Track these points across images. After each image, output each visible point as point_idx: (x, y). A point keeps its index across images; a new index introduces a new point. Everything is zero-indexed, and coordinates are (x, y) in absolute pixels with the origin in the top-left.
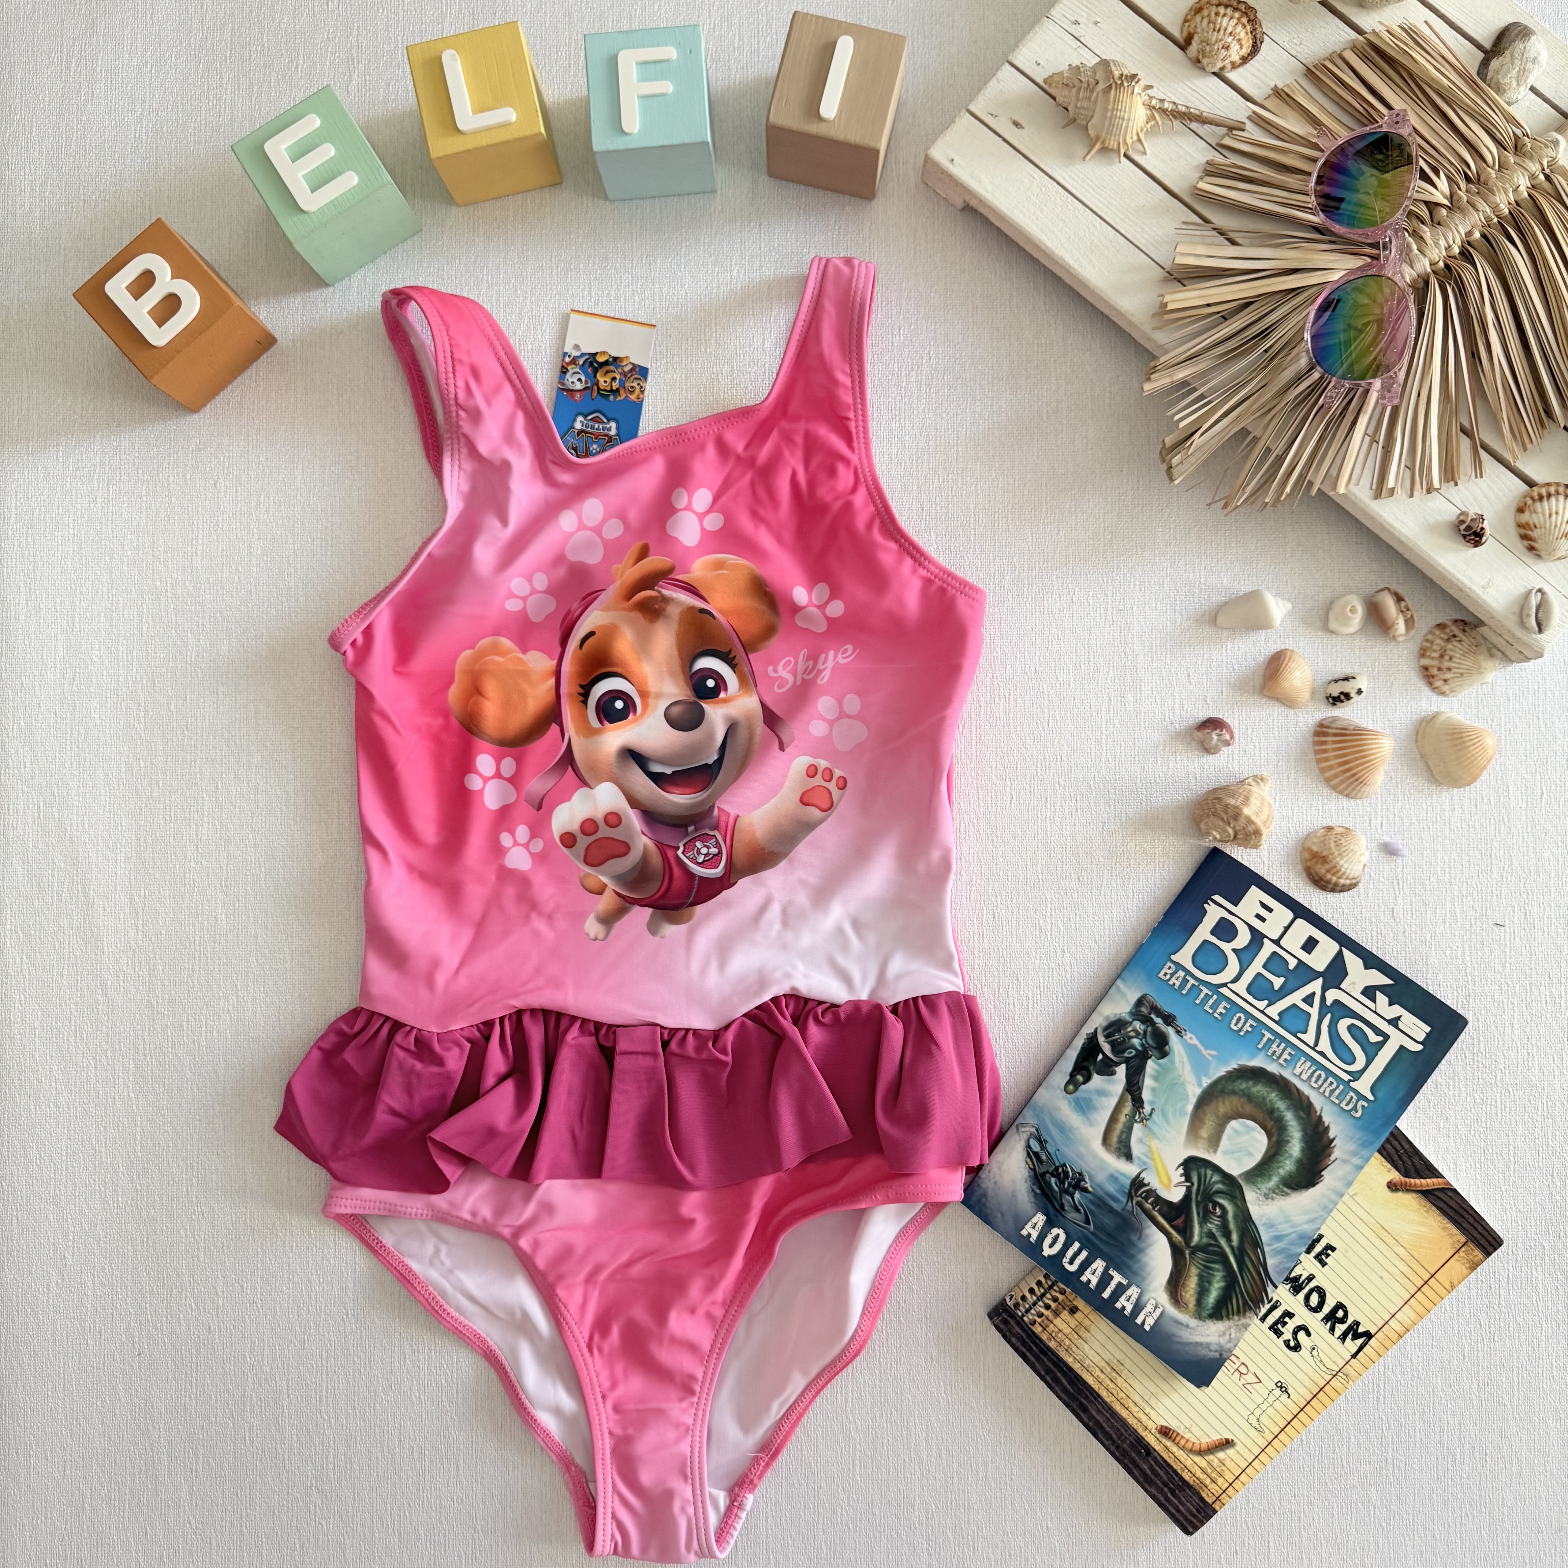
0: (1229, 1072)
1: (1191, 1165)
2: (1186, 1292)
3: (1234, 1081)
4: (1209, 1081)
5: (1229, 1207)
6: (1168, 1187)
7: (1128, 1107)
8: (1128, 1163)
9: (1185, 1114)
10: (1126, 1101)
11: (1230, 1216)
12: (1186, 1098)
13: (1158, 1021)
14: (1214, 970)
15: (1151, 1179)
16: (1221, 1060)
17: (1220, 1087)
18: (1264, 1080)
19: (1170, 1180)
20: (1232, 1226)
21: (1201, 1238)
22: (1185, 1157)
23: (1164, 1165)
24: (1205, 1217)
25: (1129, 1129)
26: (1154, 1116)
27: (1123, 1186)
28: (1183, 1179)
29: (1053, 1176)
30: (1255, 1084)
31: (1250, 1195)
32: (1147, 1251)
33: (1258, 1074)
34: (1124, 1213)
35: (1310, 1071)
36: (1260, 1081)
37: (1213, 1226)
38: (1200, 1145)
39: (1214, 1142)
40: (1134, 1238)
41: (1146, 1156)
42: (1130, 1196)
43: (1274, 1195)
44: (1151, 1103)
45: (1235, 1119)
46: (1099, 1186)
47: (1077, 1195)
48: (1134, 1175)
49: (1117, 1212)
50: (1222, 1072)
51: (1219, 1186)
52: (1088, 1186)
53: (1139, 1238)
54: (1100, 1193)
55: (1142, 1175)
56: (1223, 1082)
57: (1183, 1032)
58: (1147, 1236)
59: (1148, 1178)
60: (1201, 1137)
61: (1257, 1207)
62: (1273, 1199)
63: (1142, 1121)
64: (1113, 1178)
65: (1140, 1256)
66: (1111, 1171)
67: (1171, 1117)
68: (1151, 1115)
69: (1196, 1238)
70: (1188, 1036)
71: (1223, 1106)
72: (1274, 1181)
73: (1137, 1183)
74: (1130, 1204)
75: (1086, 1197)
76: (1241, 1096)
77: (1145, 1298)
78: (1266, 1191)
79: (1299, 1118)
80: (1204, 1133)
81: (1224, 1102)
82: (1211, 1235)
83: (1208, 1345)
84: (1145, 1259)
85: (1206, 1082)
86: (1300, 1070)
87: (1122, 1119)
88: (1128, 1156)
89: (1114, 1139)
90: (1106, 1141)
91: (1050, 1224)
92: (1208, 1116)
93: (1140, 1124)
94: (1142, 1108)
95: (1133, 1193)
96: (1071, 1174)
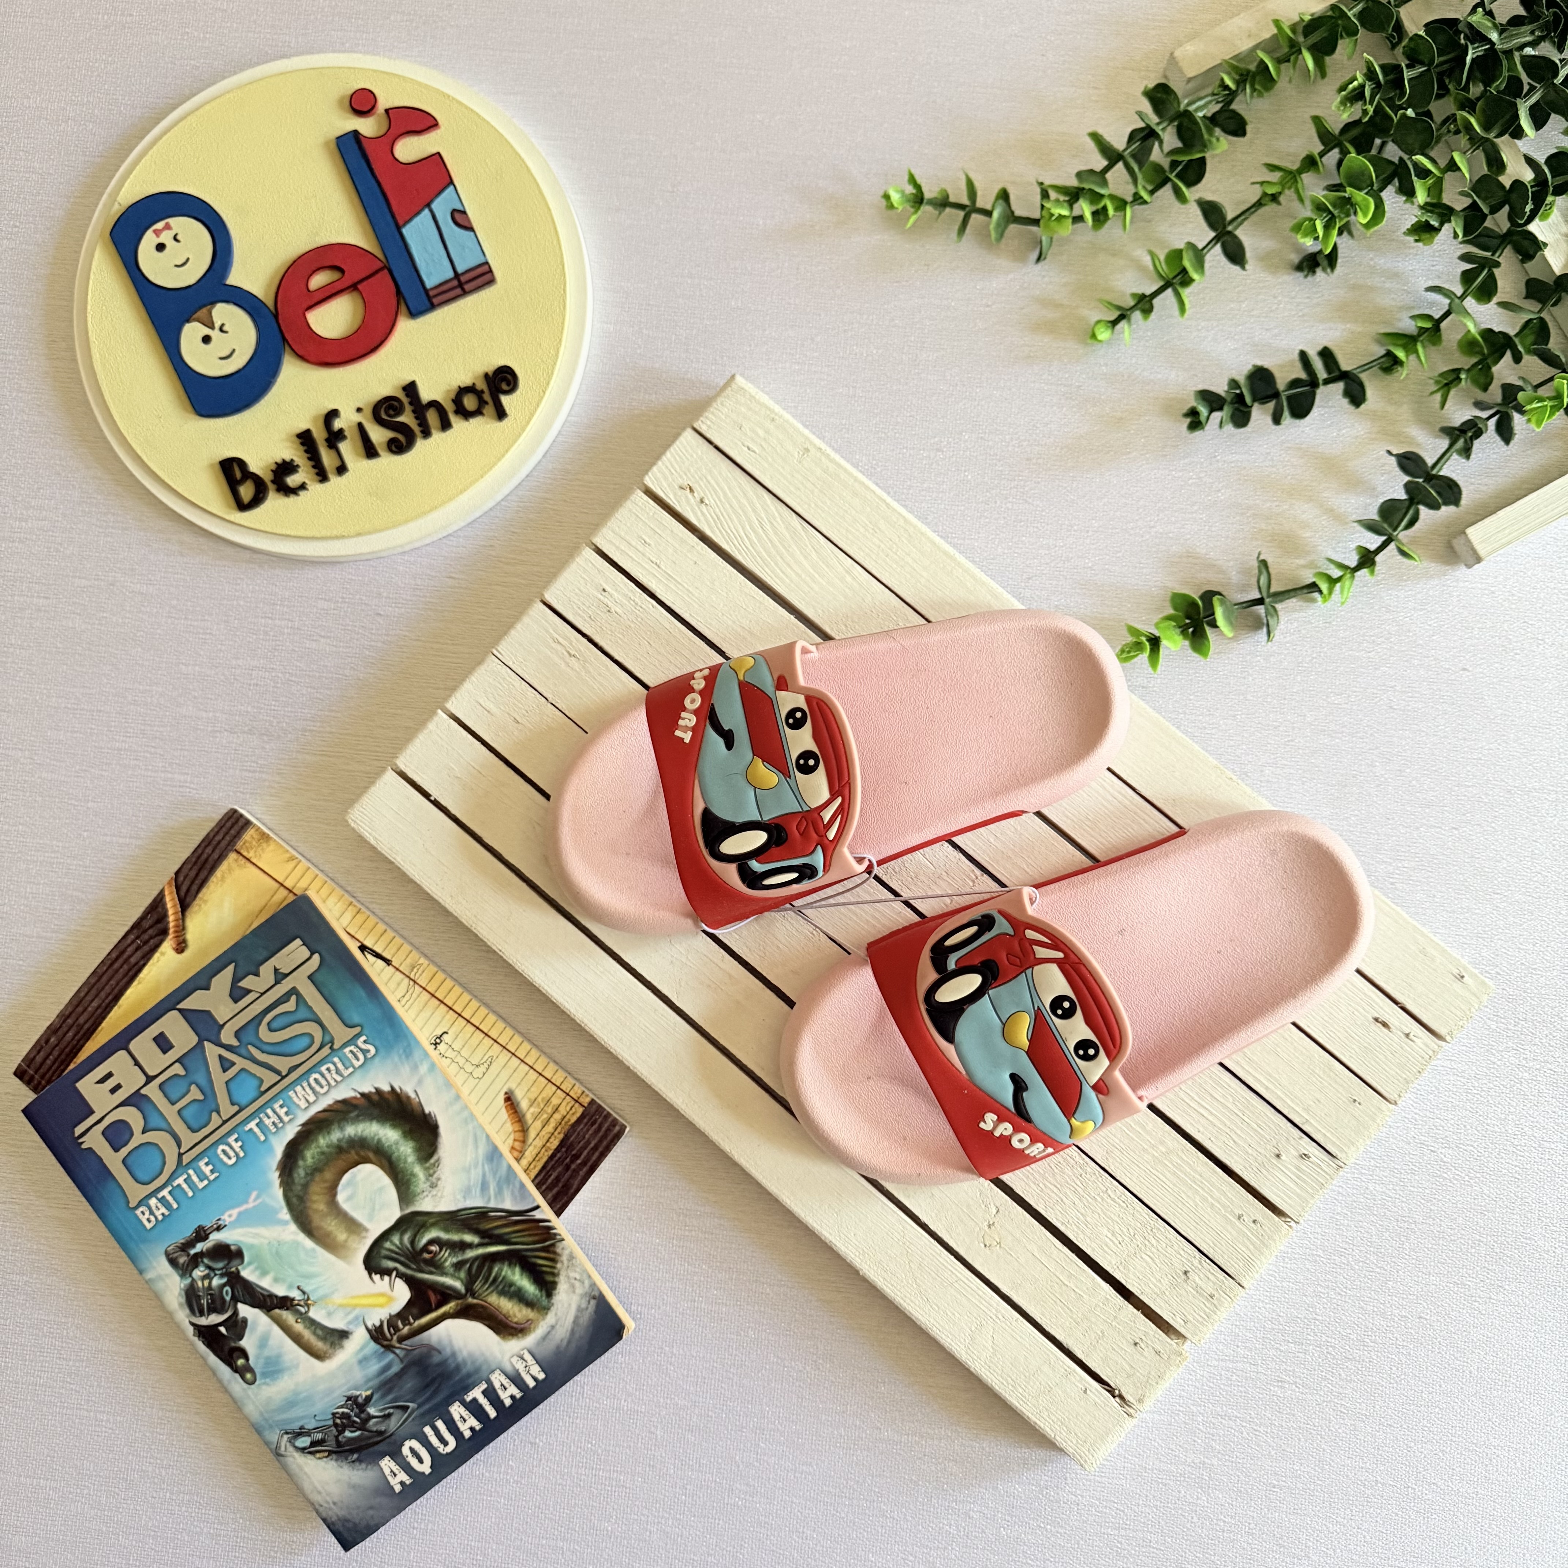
0: (282, 1184)
1: (373, 1264)
2: (515, 1316)
4: (285, 1210)
5: (433, 1233)
6: (391, 1299)
7: (287, 1316)
8: (351, 1337)
9: (313, 1250)
10: (281, 1316)
11: (444, 1236)
12: (296, 1244)
13: (200, 1247)
14: (159, 1163)
15: (377, 1316)
16: (264, 1188)
17: (294, 1200)
18: (302, 1147)
19: (382, 1295)
20: (455, 1237)
21: (459, 1278)
22: (363, 1267)
23: (364, 1296)
24: (435, 1265)
25: (313, 1324)
26: (306, 1289)
27: (375, 1352)
28: (386, 1278)
29: (341, 1432)
30: (304, 1159)
31: (426, 1204)
32: (456, 1348)
33: (293, 1151)
34: (405, 1362)
35: (308, 1089)
36: (302, 1151)
37: (449, 1259)
38: (354, 1245)
39: (353, 1226)
40: (436, 1359)
41: (349, 1314)
42: (389, 1348)
43: (436, 1176)
44: (290, 1287)
45: (334, 1195)
46: (369, 1380)
47: (372, 1411)
48: (368, 1336)
49: (402, 1370)
50: (279, 1193)
51: (406, 1238)
52: (365, 1394)
53: (439, 1352)
55: (370, 1326)
56: (290, 1194)
57: (220, 1222)
58: (440, 1342)
59: (373, 1320)
60: (346, 1241)
61: (443, 1201)
62: (438, 1179)
63: (308, 1306)
64: (363, 1361)
65: (460, 1359)
66: (355, 1360)
67: (312, 1269)
68: (304, 1293)
69: (458, 1285)
70: (226, 1218)
71: (318, 1204)
72: (418, 1170)
73: (377, 1334)
74: (398, 1351)
76: (312, 1180)
77: (508, 1369)
78: (429, 1184)
79: (356, 1120)
80: (341, 1236)
81: (315, 1202)
82: (458, 1266)
83: (579, 1310)
84: (465, 1353)
85: (285, 1215)
86: (303, 1100)
87: (299, 1327)
88: (343, 1335)
89: (319, 1345)
90: (319, 1356)
91: (396, 1455)
92: (323, 1224)
93: (312, 1308)
94: (293, 1299)
95: (385, 1343)
96: (346, 1410)
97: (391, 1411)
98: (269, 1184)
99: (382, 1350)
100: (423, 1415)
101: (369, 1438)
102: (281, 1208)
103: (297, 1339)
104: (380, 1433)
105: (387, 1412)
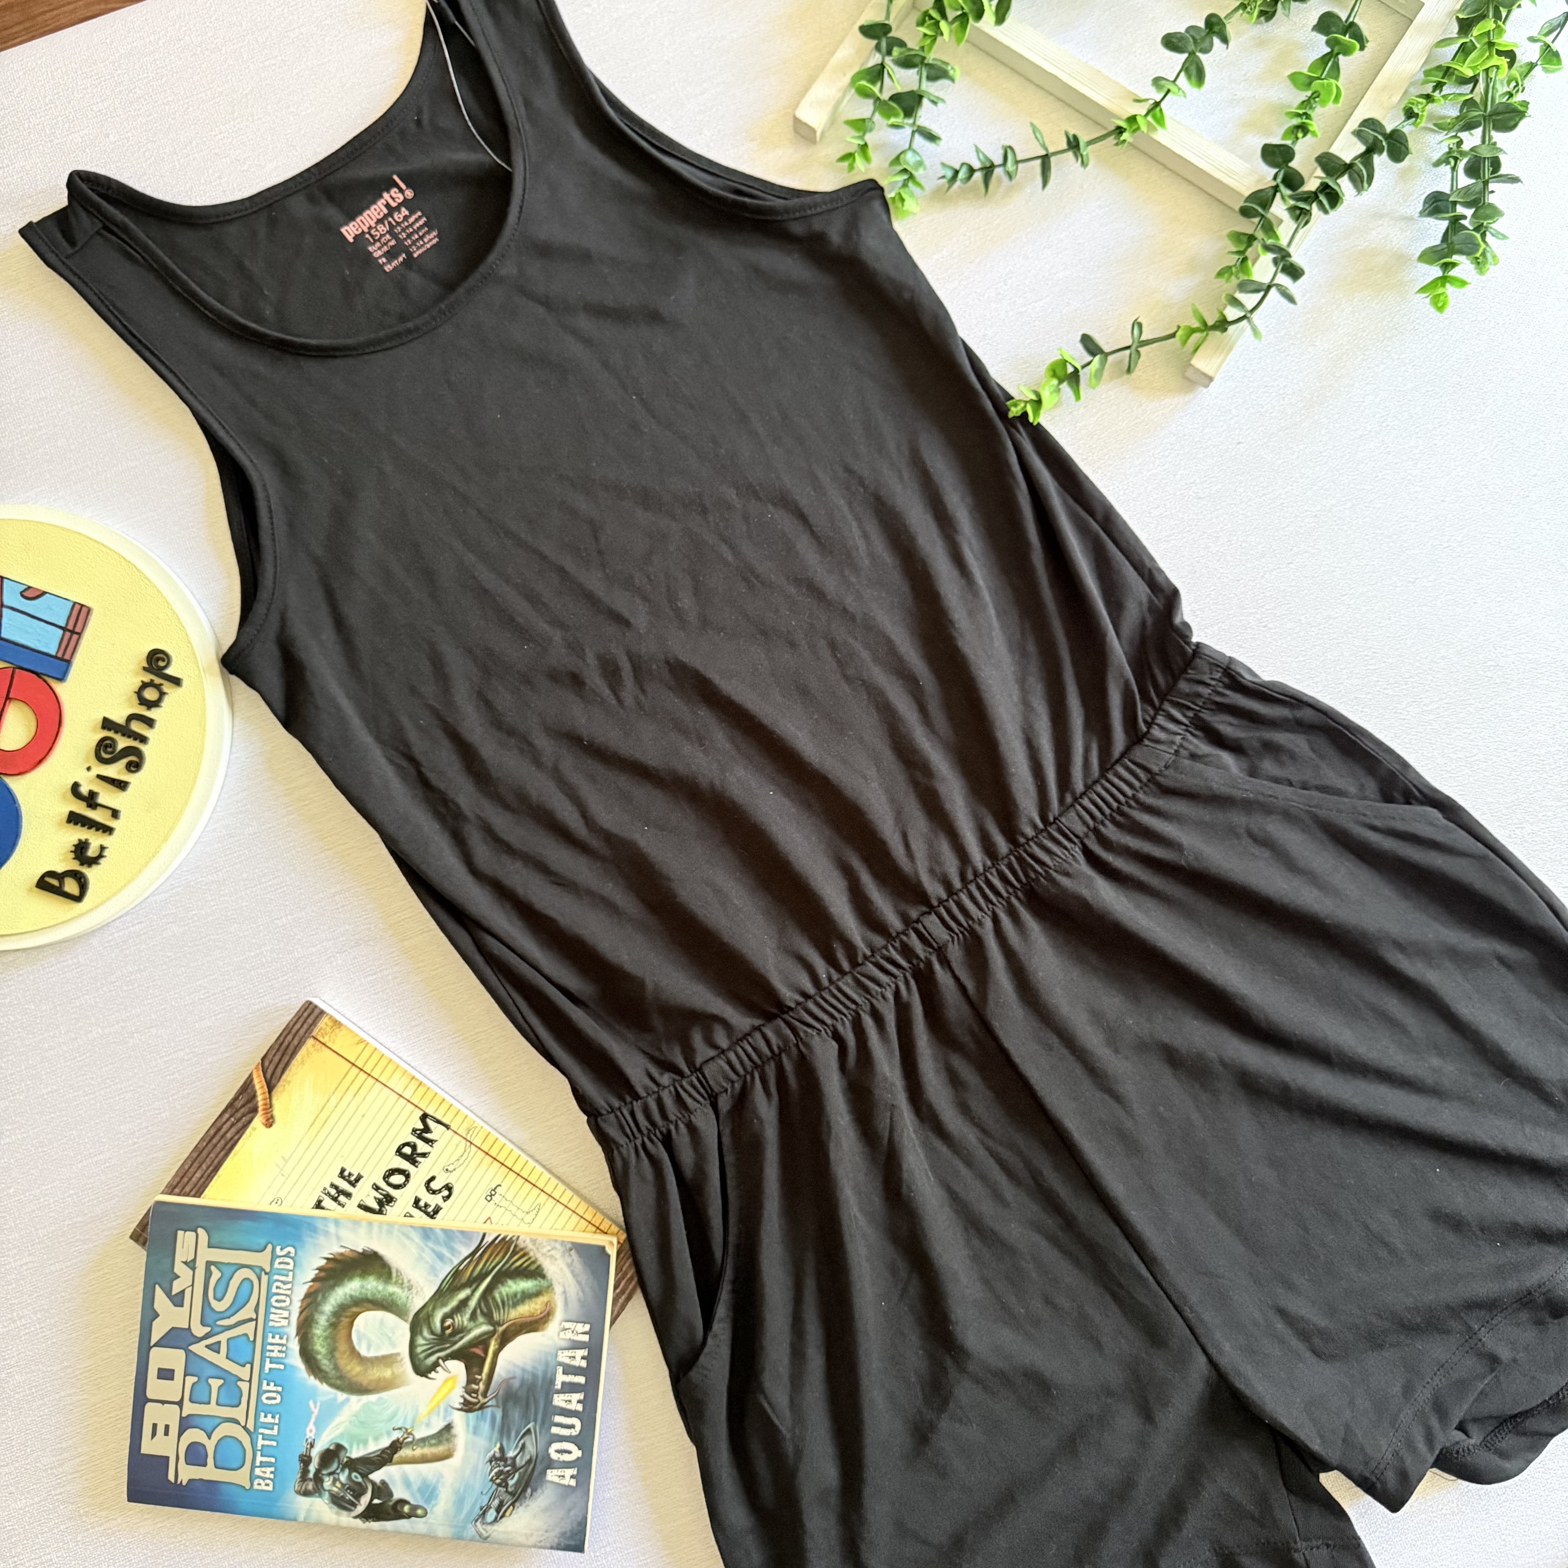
0: (321, 1382)
1: (423, 1368)
2: (536, 1310)
3: (326, 1373)
4: (339, 1393)
5: (439, 1314)
6: (455, 1378)
8: (454, 1425)
9: (380, 1398)
11: (447, 1309)
12: (366, 1406)
13: (312, 1468)
15: (457, 1397)
16: (313, 1394)
17: (338, 1382)
19: (447, 1380)
20: (454, 1303)
21: (481, 1324)
23: (437, 1392)
24: (460, 1331)
25: (425, 1441)
27: (478, 1417)
28: (439, 1369)
29: (506, 1486)
30: (318, 1352)
31: (417, 1303)
32: (521, 1365)
33: (308, 1355)
34: (500, 1405)
35: (278, 1311)
37: (464, 1319)
38: (400, 1370)
39: (390, 1360)
40: (517, 1383)
41: (439, 1413)
42: (483, 1407)
43: (405, 1281)
45: (358, 1353)
46: (490, 1439)
47: (511, 1454)
48: (463, 1413)
49: (503, 1411)
50: (325, 1387)
51: (426, 1333)
52: (497, 1449)
53: (514, 1378)
54: (496, 1435)
55: (459, 1407)
56: (332, 1381)
57: (309, 1441)
59: (457, 1401)
60: (393, 1373)
61: (425, 1289)
62: (409, 1281)
63: (410, 1434)
64: (476, 1431)
65: (533, 1367)
66: (470, 1436)
67: (391, 1410)
68: (400, 1429)
69: (484, 1328)
71: (356, 1369)
72: (392, 1289)
73: (468, 1407)
74: (489, 1403)
75: (508, 1444)
76: (336, 1359)
77: (564, 1344)
78: (406, 1290)
79: (325, 1299)
80: (387, 1373)
81: (352, 1370)
82: (473, 1317)
83: (570, 1265)
84: (530, 1363)
85: (341, 1396)
86: (282, 1320)
87: (418, 1452)
88: (448, 1428)
89: (440, 1449)
90: (448, 1456)
91: (550, 1464)
92: (370, 1378)
93: (414, 1432)
94: (398, 1440)
95: (478, 1406)
96: (496, 1470)
97: (522, 1441)
98: (314, 1389)
99: (480, 1412)
100: (543, 1423)
101: (526, 1471)
102: (336, 1394)
103: (424, 1460)
104: (529, 1462)
105: (520, 1445)
